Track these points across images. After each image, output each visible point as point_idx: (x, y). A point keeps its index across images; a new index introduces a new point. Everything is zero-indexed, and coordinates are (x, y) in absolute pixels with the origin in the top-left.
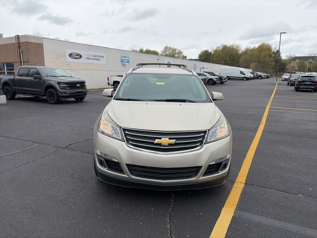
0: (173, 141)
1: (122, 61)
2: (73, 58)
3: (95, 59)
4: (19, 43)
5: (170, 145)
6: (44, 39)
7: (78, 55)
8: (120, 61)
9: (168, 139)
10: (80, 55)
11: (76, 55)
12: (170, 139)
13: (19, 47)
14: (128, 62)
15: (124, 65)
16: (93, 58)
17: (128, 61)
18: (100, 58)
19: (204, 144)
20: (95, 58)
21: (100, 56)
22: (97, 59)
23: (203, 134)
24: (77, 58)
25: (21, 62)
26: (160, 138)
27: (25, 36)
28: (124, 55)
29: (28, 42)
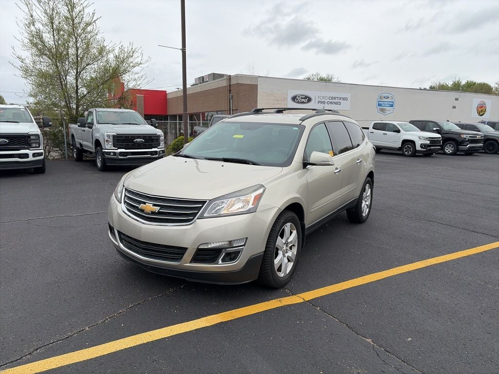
0: (157, 209)
1: (379, 105)
2: (298, 102)
3: (331, 103)
4: (230, 86)
5: (153, 213)
6: (259, 79)
7: (306, 97)
8: (376, 104)
9: (152, 205)
10: (308, 97)
11: (302, 98)
12: (155, 205)
13: (230, 91)
14: (392, 106)
15: (382, 110)
16: (329, 101)
17: (391, 103)
18: (341, 101)
19: (198, 219)
20: (332, 101)
21: (340, 98)
22: (336, 103)
23: (201, 205)
24: (303, 103)
25: (230, 110)
26: (145, 203)
27: (237, 76)
28: (384, 95)
29: (238, 84)
